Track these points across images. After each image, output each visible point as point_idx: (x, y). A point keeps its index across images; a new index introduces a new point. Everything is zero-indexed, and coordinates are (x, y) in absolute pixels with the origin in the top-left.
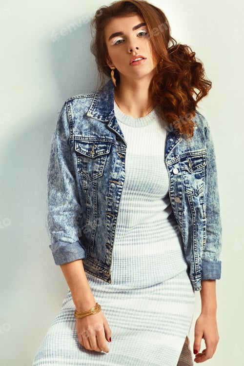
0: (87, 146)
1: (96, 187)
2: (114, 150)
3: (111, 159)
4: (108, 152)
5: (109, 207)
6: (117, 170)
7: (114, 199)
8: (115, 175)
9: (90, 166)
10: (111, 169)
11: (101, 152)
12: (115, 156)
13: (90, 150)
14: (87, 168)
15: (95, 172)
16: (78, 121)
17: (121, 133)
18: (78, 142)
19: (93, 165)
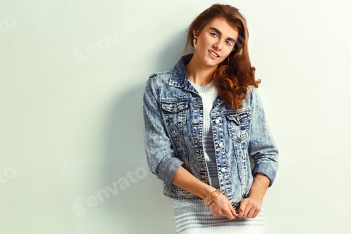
0: (171, 105)
1: (182, 133)
2: (191, 104)
3: (190, 111)
4: (187, 106)
5: (196, 144)
6: (196, 117)
7: (198, 137)
8: (195, 121)
9: (175, 119)
10: (191, 117)
11: (181, 107)
12: (192, 108)
13: (173, 107)
14: (172, 122)
15: (180, 123)
16: (162, 89)
17: (195, 91)
18: (164, 103)
19: (177, 118)
